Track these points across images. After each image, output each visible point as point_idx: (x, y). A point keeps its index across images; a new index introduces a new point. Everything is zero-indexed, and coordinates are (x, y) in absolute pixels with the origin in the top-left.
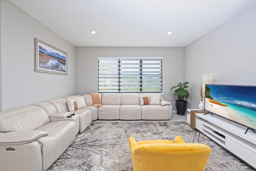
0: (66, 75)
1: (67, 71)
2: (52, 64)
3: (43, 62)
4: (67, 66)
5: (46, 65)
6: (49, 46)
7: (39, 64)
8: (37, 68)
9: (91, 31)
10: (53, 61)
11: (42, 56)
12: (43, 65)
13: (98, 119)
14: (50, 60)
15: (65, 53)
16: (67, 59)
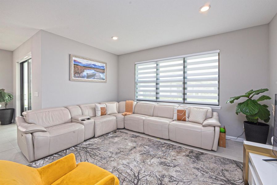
0: (105, 82)
1: (106, 78)
2: (87, 73)
3: (78, 72)
4: (106, 74)
5: (81, 75)
6: (84, 58)
7: (74, 74)
8: (72, 77)
9: (112, 37)
10: (89, 71)
11: (76, 68)
12: (78, 75)
13: (124, 128)
14: (85, 70)
15: (103, 63)
16: (106, 68)
